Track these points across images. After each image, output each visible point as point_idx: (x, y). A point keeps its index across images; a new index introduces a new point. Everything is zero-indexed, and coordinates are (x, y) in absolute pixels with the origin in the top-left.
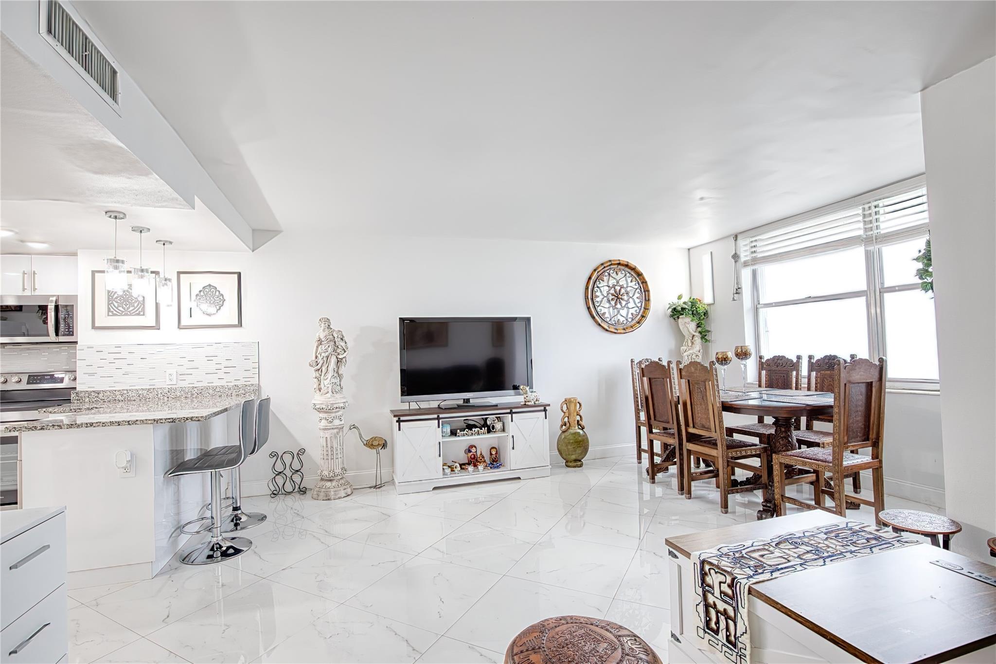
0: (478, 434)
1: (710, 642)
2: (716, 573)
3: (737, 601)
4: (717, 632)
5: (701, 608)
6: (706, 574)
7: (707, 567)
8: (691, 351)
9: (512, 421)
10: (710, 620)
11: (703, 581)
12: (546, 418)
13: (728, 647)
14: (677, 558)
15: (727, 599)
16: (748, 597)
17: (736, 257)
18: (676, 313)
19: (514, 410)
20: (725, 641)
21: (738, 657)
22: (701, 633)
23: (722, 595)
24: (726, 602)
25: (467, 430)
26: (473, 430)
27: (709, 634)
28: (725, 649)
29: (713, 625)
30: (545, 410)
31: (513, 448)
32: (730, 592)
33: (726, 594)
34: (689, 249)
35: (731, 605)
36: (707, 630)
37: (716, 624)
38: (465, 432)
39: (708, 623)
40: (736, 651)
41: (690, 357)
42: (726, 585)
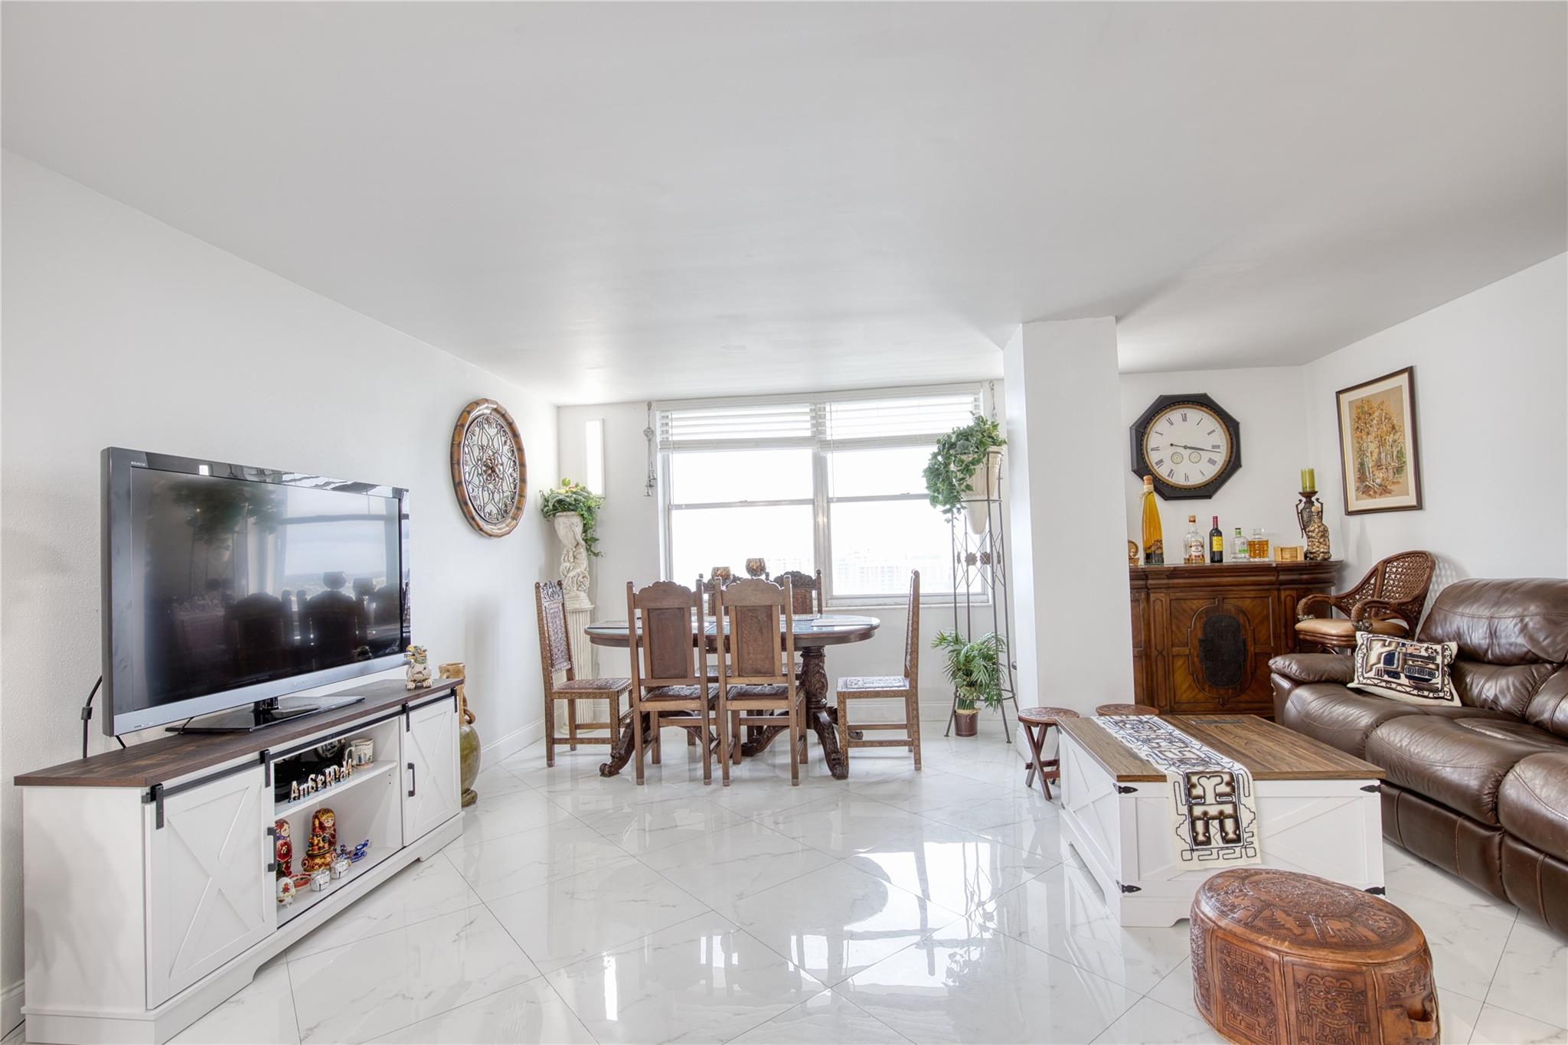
0: (337, 779)
1: (1201, 858)
2: (1208, 778)
3: (1239, 794)
4: (1208, 841)
5: (1186, 826)
6: (1193, 786)
7: (1194, 779)
8: (578, 570)
9: (408, 730)
10: (1197, 834)
11: (1189, 794)
12: (456, 711)
13: (1227, 848)
14: (1135, 790)
15: (1224, 799)
16: (1254, 784)
17: (649, 433)
18: (556, 507)
19: (411, 704)
20: (1221, 845)
21: (1243, 850)
22: (1187, 855)
23: (1218, 798)
24: (1220, 803)
25: (313, 776)
26: (327, 771)
27: (1197, 850)
28: (1221, 853)
29: (1201, 838)
30: (453, 693)
31: (412, 794)
32: (1227, 789)
33: (1221, 795)
34: (559, 408)
35: (1231, 802)
36: (1194, 848)
37: (1204, 835)
38: (310, 783)
39: (1195, 839)
40: (1242, 844)
41: (575, 579)
42: (1223, 785)
